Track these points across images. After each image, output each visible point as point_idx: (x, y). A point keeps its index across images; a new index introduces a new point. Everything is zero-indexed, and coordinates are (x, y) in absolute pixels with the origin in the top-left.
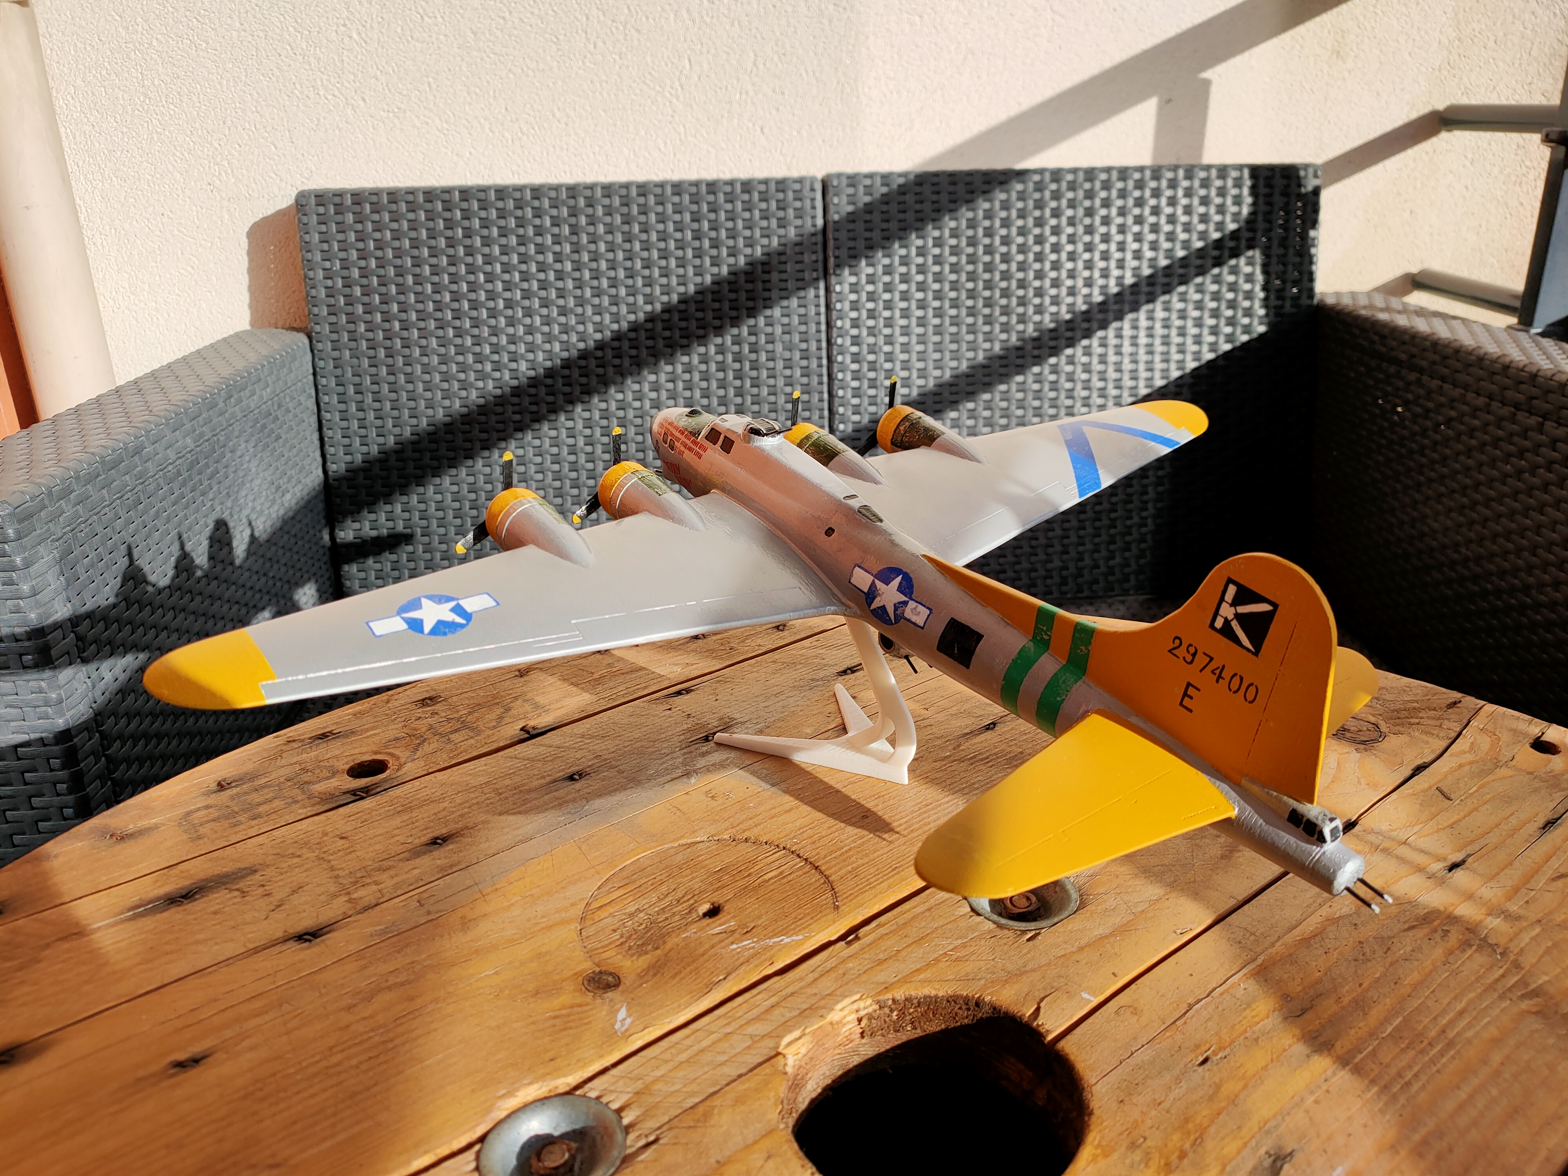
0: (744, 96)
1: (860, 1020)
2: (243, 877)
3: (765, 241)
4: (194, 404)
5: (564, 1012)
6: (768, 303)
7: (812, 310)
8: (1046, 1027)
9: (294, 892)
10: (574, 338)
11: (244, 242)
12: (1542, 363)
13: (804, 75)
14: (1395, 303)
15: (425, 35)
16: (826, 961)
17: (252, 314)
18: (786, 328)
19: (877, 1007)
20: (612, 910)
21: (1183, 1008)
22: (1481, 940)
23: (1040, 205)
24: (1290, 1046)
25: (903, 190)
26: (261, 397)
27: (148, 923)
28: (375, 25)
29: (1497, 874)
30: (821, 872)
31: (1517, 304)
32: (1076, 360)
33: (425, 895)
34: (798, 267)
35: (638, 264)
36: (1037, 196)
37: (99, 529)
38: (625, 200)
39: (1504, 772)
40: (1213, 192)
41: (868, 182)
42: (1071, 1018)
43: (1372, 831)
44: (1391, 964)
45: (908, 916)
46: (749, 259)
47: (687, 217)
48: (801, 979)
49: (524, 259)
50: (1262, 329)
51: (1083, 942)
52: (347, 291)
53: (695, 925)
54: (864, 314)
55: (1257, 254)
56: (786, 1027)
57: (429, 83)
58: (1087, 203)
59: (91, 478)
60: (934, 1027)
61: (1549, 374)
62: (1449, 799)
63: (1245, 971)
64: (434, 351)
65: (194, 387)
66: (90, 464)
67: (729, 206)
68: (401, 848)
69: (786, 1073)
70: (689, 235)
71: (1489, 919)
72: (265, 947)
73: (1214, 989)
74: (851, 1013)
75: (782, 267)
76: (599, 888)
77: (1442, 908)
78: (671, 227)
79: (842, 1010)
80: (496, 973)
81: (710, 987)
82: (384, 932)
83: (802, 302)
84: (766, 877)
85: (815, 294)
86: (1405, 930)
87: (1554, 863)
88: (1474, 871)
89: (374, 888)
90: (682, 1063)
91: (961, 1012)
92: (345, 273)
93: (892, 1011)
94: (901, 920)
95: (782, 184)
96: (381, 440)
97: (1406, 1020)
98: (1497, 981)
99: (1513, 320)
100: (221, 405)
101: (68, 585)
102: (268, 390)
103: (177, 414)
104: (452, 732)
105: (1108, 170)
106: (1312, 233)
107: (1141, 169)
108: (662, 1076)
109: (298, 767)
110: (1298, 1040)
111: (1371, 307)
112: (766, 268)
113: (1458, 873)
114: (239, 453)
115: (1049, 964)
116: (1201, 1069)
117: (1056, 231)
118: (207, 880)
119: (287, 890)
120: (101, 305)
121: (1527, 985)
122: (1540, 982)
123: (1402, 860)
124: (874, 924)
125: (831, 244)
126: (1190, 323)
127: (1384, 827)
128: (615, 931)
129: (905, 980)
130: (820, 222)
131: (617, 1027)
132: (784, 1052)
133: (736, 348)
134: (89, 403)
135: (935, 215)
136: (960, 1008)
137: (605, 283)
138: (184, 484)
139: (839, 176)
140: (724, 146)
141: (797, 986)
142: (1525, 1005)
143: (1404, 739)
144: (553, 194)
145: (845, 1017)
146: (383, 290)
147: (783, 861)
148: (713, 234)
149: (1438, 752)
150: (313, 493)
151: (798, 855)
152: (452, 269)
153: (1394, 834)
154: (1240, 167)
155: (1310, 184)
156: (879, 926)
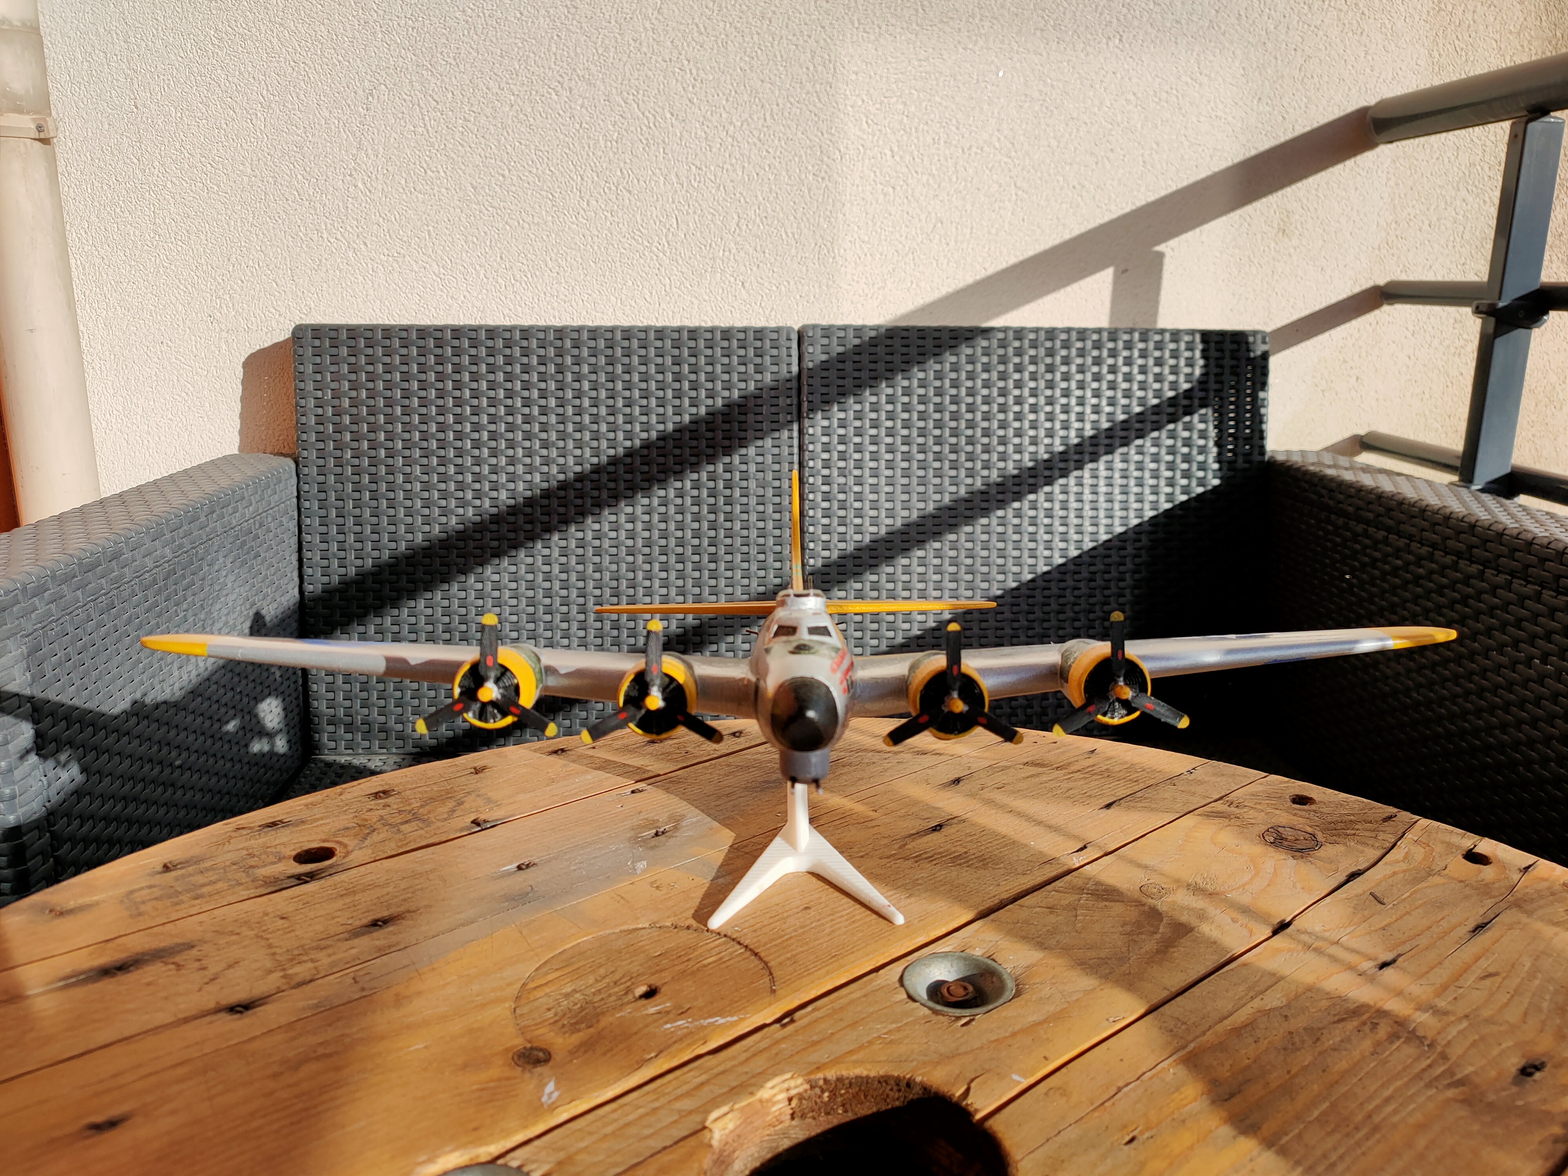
0: (727, 253)
1: (790, 1100)
2: (180, 952)
3: (742, 385)
4: (176, 516)
5: (491, 1085)
6: (743, 443)
7: (786, 451)
8: (976, 1106)
9: (230, 967)
10: (554, 470)
11: (240, 372)
12: (1481, 514)
13: (784, 236)
14: (1343, 461)
15: (427, 188)
16: (759, 1042)
17: (241, 441)
18: (760, 467)
19: (807, 1086)
20: (548, 990)
21: (1113, 1090)
22: (1409, 1032)
23: (1003, 360)
24: (1217, 1128)
25: (874, 342)
26: (243, 515)
27: (80, 992)
28: (380, 177)
29: (1427, 972)
30: (761, 959)
31: (1458, 463)
32: (1039, 505)
33: (361, 973)
34: (773, 410)
35: (620, 403)
36: (1001, 352)
37: (70, 629)
38: (609, 343)
39: (1437, 880)
40: (1167, 354)
41: (842, 334)
42: (1000, 1097)
43: (1306, 932)
44: (1320, 1053)
45: (844, 1001)
46: (726, 401)
47: (669, 360)
48: (734, 1058)
49: (510, 394)
50: (1216, 482)
51: (1017, 1028)
52: (337, 419)
53: (630, 1006)
54: (835, 455)
55: (1208, 412)
56: (715, 1103)
57: (429, 231)
58: (1048, 360)
59: (67, 579)
60: (866, 1109)
61: (1487, 524)
62: (1382, 903)
63: (1175, 1057)
64: (417, 479)
65: (177, 500)
66: (67, 565)
67: (709, 352)
68: (341, 929)
69: (711, 1146)
70: (669, 377)
71: (1418, 1013)
72: (195, 1018)
73: (1144, 1073)
74: (781, 1091)
75: (758, 410)
76: (537, 970)
77: (1372, 1003)
78: (653, 369)
79: (772, 1088)
80: (426, 1047)
81: (642, 1063)
82: (317, 1006)
83: (776, 443)
84: (705, 962)
85: (788, 436)
86: (1334, 1022)
87: (1483, 964)
88: (1403, 970)
89: (310, 965)
90: (606, 1136)
91: (891, 1094)
92: (336, 402)
93: (823, 1091)
94: (836, 1005)
95: (760, 333)
96: (359, 562)
97: (1333, 1105)
98: (1424, 1070)
99: (1455, 478)
100: (203, 519)
101: (33, 681)
102: (251, 509)
103: (158, 524)
104: (402, 823)
105: (1068, 331)
106: (1261, 395)
107: (1099, 331)
108: (587, 1147)
109: (245, 852)
110: (1226, 1122)
111: (1320, 463)
112: (743, 409)
113: (1388, 972)
114: (216, 568)
115: (982, 1048)
116: (1127, 1147)
117: (1019, 385)
118: (144, 954)
119: (223, 965)
120: (93, 426)
121: (1453, 1074)
122: (1466, 1072)
123: (1333, 959)
124: (809, 1008)
125: (805, 389)
126: (1147, 474)
127: (1318, 928)
128: (549, 1010)
129: (836, 1061)
130: (795, 369)
131: (544, 1099)
132: (711, 1126)
133: (711, 484)
134: (74, 511)
135: (904, 366)
136: (891, 1090)
137: (587, 419)
138: (159, 592)
139: (814, 327)
140: (707, 298)
141: (729, 1065)
142: (1451, 1093)
143: (1340, 848)
144: (541, 335)
145: (775, 1095)
146: (372, 419)
147: (723, 948)
148: (693, 377)
149: (1372, 861)
150: (289, 612)
151: (739, 943)
152: (440, 402)
153: (1327, 934)
154: (1192, 332)
155: (1259, 349)
156: (814, 1010)
